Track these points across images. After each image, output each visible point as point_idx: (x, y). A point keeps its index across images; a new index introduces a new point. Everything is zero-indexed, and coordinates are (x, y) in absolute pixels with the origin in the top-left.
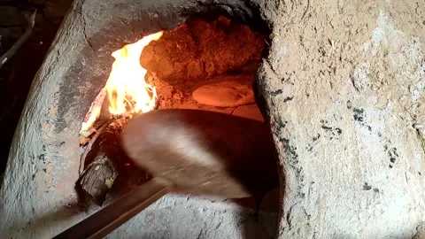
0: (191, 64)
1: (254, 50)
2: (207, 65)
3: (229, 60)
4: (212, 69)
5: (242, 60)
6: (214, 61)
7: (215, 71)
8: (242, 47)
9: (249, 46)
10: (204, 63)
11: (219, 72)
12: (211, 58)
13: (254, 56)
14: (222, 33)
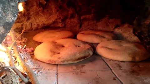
0: (25, 24)
1: (56, 17)
2: (33, 24)
3: (44, 22)
4: (36, 26)
5: (51, 22)
6: (37, 22)
7: (37, 27)
8: (50, 16)
9: (54, 15)
10: (31, 24)
11: (39, 27)
12: (35, 21)
13: (56, 20)
14: (41, 8)
